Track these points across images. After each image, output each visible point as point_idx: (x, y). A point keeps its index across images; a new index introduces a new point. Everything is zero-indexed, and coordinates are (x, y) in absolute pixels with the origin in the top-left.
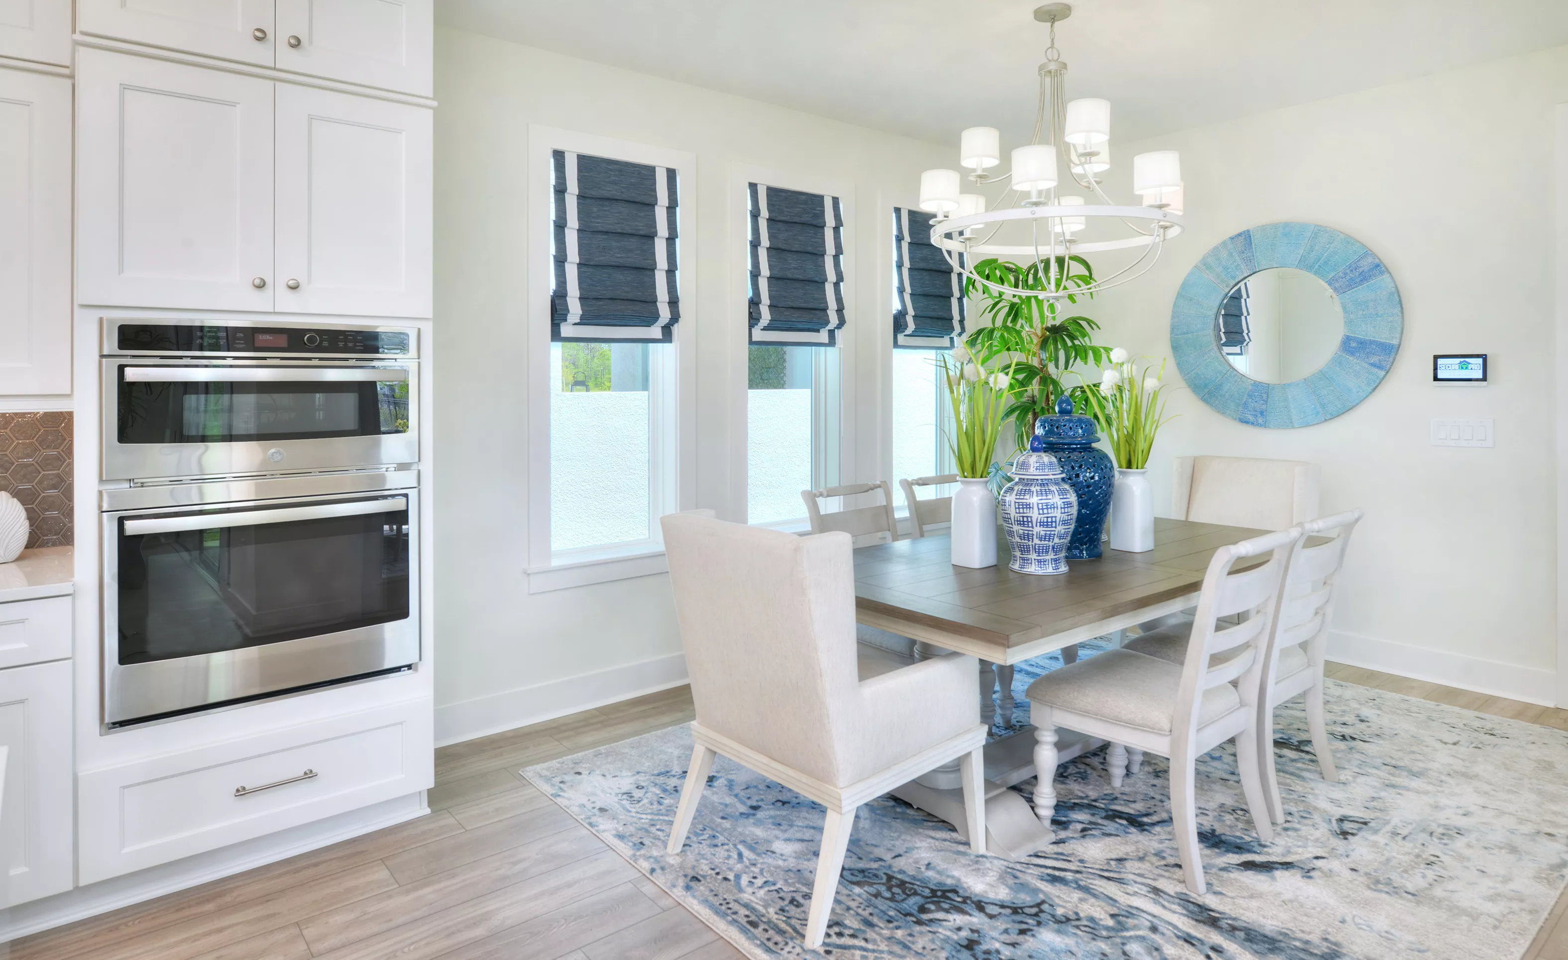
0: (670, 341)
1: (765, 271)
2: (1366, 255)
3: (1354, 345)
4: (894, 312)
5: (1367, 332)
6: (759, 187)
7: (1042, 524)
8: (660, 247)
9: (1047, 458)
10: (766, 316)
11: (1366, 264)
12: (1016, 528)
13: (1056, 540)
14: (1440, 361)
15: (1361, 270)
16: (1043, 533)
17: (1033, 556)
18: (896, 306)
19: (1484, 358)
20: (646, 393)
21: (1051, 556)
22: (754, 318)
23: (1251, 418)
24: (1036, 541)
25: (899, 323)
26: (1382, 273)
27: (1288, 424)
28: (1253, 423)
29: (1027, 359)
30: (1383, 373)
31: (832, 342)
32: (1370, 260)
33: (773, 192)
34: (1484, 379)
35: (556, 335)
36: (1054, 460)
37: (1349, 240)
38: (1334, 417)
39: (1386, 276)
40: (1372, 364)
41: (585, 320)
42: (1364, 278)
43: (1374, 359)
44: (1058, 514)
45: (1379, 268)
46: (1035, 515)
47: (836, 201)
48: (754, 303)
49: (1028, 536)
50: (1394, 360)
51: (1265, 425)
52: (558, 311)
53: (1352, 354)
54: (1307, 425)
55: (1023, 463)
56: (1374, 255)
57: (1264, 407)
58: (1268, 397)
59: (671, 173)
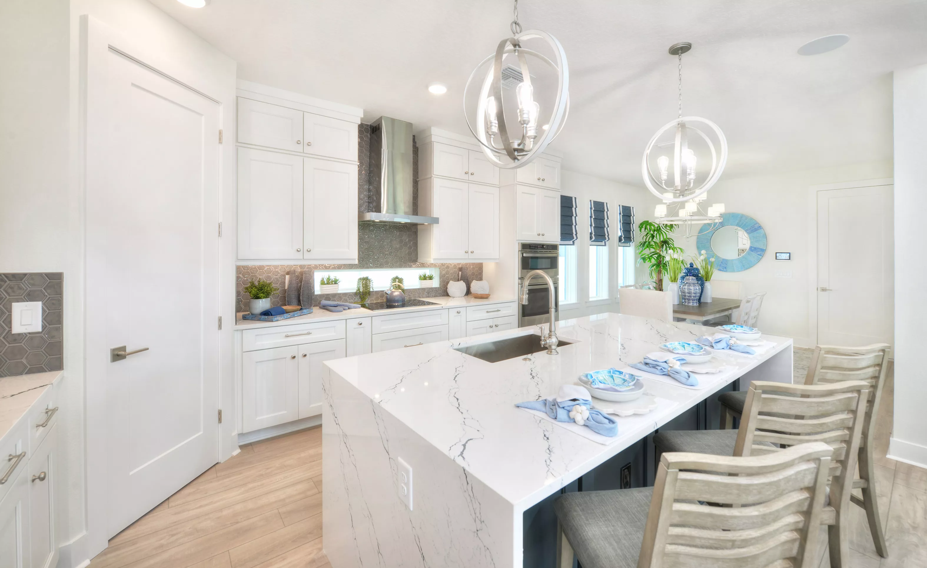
0: (574, 245)
1: (593, 225)
2: (756, 223)
3: (753, 249)
4: (619, 236)
5: (757, 245)
6: (592, 201)
7: (694, 293)
8: (574, 218)
9: (694, 278)
10: (594, 238)
11: (756, 226)
12: (687, 294)
13: (697, 297)
14: (778, 254)
15: (755, 228)
16: (694, 296)
17: (691, 301)
18: (619, 234)
19: (790, 253)
21: (696, 301)
22: (591, 238)
23: (722, 269)
24: (692, 298)
25: (620, 239)
26: (761, 229)
27: (733, 271)
28: (722, 271)
29: (655, 250)
30: (761, 257)
32: (758, 225)
33: (595, 202)
34: (790, 259)
36: (695, 278)
37: (752, 219)
38: (747, 269)
39: (762, 229)
40: (758, 254)
42: (756, 230)
43: (759, 253)
44: (698, 291)
45: (760, 227)
46: (693, 291)
47: (607, 203)
48: (591, 234)
49: (690, 297)
50: (764, 253)
51: (726, 271)
53: (752, 251)
54: (739, 271)
55: (688, 279)
56: (759, 224)
57: (726, 266)
58: (727, 263)
59: (575, 198)
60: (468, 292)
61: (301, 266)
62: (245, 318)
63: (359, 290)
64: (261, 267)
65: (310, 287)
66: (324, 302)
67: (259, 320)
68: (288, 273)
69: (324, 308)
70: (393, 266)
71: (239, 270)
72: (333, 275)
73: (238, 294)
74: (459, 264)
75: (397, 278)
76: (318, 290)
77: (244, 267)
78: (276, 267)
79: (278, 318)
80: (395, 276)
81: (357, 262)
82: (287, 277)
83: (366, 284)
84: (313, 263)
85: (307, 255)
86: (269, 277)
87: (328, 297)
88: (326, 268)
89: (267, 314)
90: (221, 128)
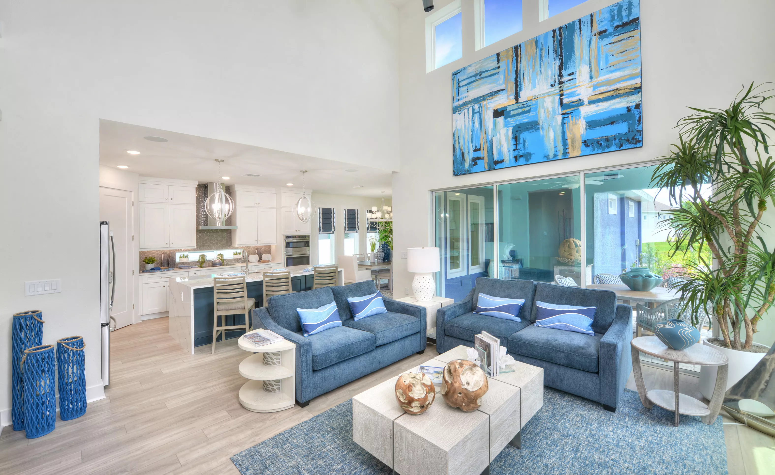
0: (332, 234)
1: (347, 222)
6: (346, 209)
8: (332, 220)
10: (347, 229)
18: (367, 226)
20: (329, 240)
22: (345, 229)
25: (367, 229)
31: (357, 232)
33: (348, 210)
35: (319, 234)
41: (323, 231)
46: (380, 256)
47: (357, 210)
48: (345, 227)
52: (320, 230)
59: (334, 209)
60: (260, 259)
61: (170, 250)
62: (143, 272)
63: (199, 260)
64: (150, 251)
65: (174, 259)
66: (180, 265)
67: (149, 272)
68: (163, 254)
69: (180, 268)
70: (217, 249)
71: (141, 253)
72: (186, 254)
73: (140, 263)
74: (256, 246)
75: (220, 254)
76: (178, 260)
77: (142, 252)
78: (157, 251)
79: (157, 271)
80: (218, 254)
81: (196, 247)
82: (163, 255)
83: (203, 257)
84: (175, 249)
85: (171, 246)
86: (154, 256)
87: (183, 263)
88: (182, 251)
89: (152, 270)
90: (133, 200)
